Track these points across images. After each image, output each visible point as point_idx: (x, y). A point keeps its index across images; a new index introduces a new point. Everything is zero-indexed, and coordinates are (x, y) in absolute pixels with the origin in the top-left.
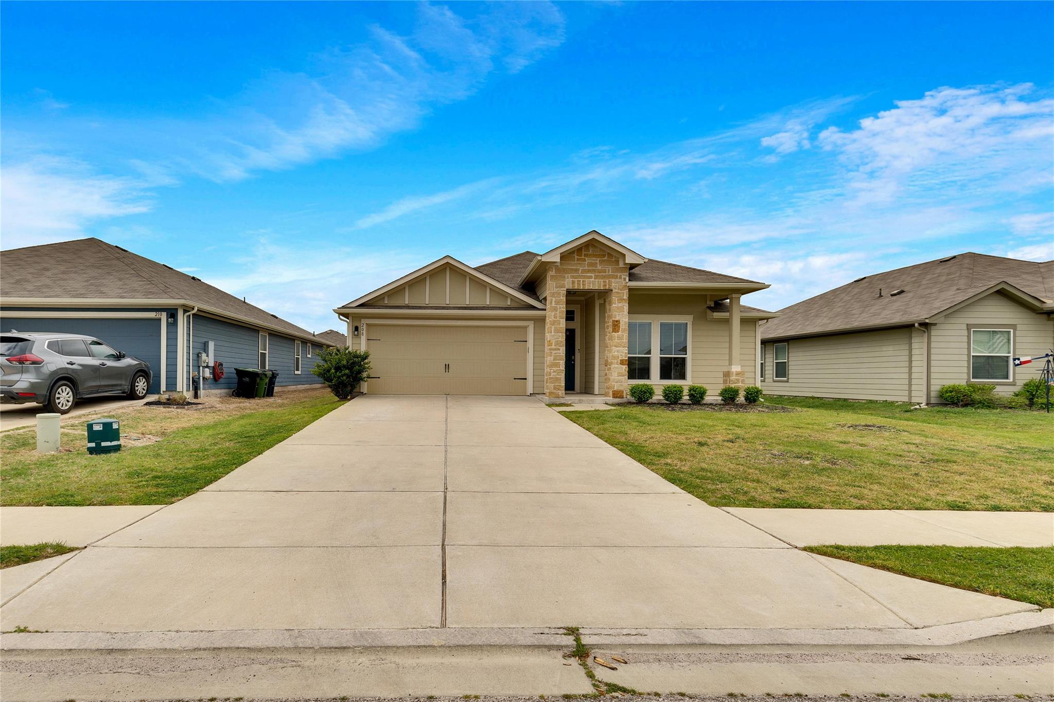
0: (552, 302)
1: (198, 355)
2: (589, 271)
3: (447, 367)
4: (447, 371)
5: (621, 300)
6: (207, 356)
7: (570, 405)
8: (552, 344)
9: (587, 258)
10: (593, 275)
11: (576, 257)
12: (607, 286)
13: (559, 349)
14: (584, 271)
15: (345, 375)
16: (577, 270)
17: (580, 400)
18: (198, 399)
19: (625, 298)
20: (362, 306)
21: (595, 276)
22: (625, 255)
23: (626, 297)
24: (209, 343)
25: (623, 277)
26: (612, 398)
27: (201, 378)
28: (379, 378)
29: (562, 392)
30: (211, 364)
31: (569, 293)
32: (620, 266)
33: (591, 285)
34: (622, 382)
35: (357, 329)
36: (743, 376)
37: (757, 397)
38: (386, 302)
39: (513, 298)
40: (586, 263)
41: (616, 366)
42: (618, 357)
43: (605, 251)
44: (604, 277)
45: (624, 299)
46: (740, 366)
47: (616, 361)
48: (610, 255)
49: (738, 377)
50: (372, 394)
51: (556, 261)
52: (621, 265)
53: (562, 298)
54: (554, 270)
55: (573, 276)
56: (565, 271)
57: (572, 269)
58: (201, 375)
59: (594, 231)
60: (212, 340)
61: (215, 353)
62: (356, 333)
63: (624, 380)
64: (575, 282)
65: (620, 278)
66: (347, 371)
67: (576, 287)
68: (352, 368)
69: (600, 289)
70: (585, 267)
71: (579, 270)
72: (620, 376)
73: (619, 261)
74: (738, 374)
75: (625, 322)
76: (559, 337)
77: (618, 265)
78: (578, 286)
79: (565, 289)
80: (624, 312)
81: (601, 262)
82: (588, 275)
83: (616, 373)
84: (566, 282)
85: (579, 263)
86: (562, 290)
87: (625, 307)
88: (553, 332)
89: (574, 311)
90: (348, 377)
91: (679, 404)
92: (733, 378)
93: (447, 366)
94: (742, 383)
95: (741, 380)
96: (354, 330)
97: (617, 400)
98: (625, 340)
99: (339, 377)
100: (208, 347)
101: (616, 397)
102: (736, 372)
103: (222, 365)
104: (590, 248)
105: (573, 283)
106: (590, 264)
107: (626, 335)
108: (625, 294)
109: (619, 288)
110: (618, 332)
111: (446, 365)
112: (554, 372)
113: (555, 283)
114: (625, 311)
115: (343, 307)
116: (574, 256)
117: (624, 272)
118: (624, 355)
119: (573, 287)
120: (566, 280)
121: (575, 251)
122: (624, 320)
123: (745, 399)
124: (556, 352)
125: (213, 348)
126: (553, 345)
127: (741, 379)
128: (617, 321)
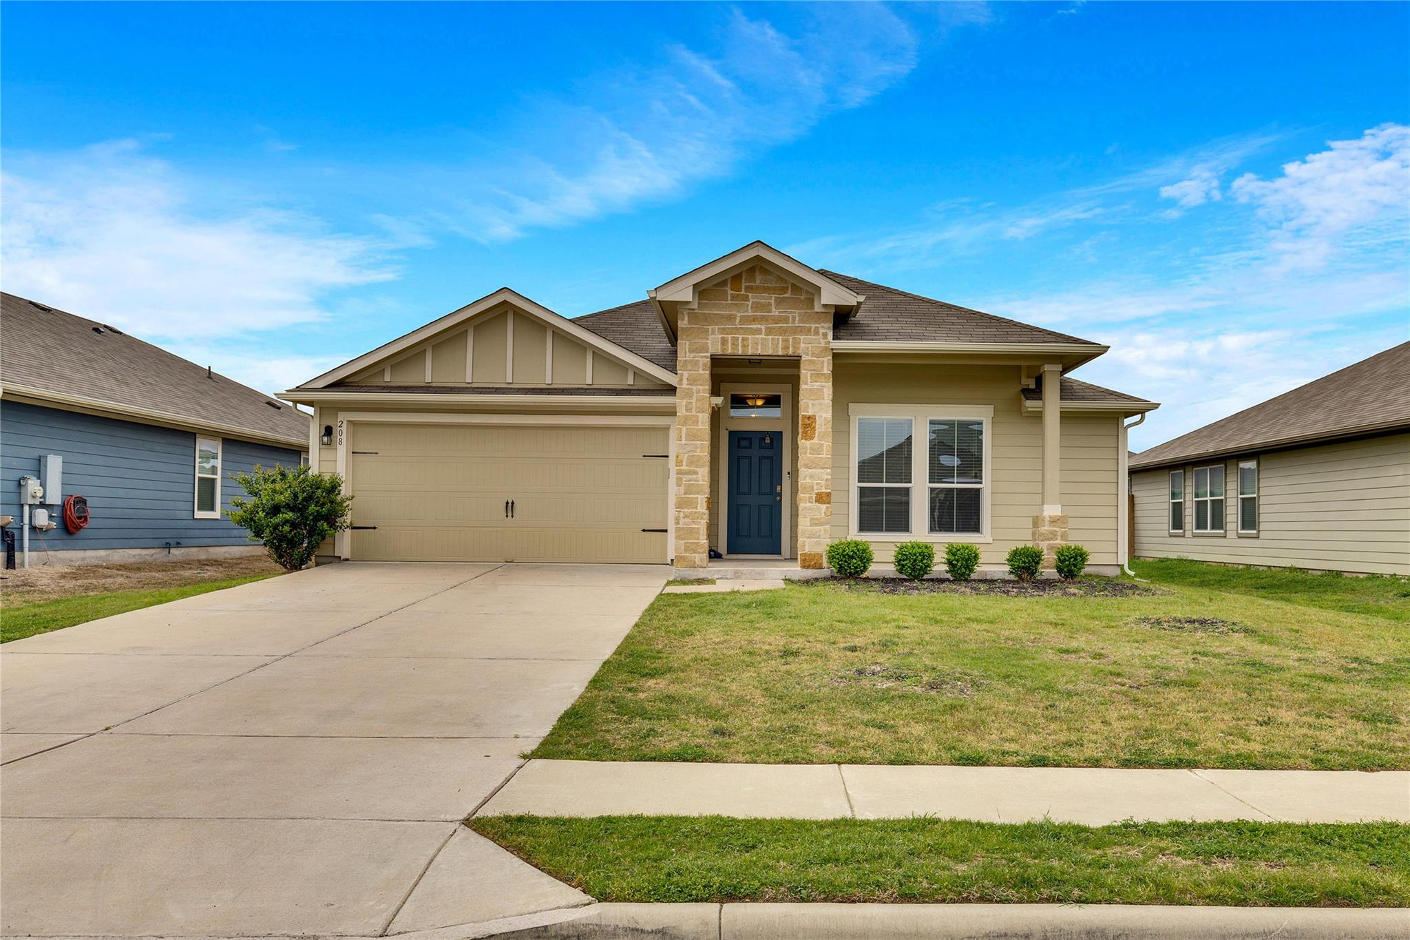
0: (682, 380)
1: (19, 481)
2: (754, 320)
3: (510, 507)
4: (510, 514)
5: (817, 376)
6: (43, 485)
7: (713, 582)
8: (682, 461)
9: (750, 295)
10: (763, 327)
11: (730, 292)
12: (791, 348)
13: (696, 473)
14: (745, 320)
15: (286, 522)
16: (731, 318)
17: (736, 573)
18: (14, 568)
19: (825, 371)
20: (339, 385)
21: (766, 328)
22: (820, 288)
23: (827, 369)
24: (48, 458)
25: (822, 331)
26: (800, 569)
27: (26, 528)
28: (375, 528)
29: (702, 557)
30: (55, 498)
31: (716, 361)
32: (816, 310)
33: (760, 347)
34: (819, 537)
35: (329, 431)
36: (1065, 526)
37: (1075, 566)
38: (387, 378)
39: (638, 373)
40: (750, 303)
41: (808, 505)
42: (812, 488)
43: (786, 282)
44: (783, 331)
45: (823, 374)
46: (1060, 506)
47: (808, 496)
48: (795, 288)
49: (1055, 526)
50: (359, 559)
51: (688, 300)
52: (818, 308)
53: (701, 372)
54: (686, 318)
55: (724, 329)
56: (708, 319)
57: (722, 316)
58: (26, 520)
59: (759, 241)
60: (56, 452)
61: (63, 479)
62: (325, 439)
63: (822, 532)
64: (727, 341)
65: (817, 333)
66: (289, 515)
67: (729, 351)
68: (305, 507)
69: (776, 354)
70: (747, 311)
71: (735, 318)
72: (816, 524)
73: (813, 300)
74: (1054, 521)
75: (825, 419)
76: (697, 448)
77: (813, 307)
78: (732, 349)
79: (709, 355)
80: (823, 398)
81: (779, 302)
82: (751, 326)
83: (808, 519)
84: (709, 342)
85: (736, 304)
86: (702, 357)
87: (825, 390)
88: (683, 437)
89: (779, 397)
90: (294, 526)
91: (928, 580)
92: (1045, 528)
93: (510, 505)
94: (1061, 540)
95: (1059, 533)
96: (323, 432)
97: (810, 573)
98: (826, 454)
99: (276, 527)
100: (46, 467)
101: (808, 567)
102: (1050, 517)
103: (83, 501)
104: (757, 273)
105: (724, 342)
106: (757, 307)
107: (827, 444)
108: (826, 365)
109: (813, 354)
110: (812, 438)
111: (507, 503)
112: (686, 517)
113: (688, 343)
114: (826, 398)
115: (299, 389)
116: (727, 291)
117: (823, 322)
118: (823, 483)
119: (723, 350)
120: (710, 337)
121: (726, 280)
122: (824, 415)
123: (1058, 572)
124: (688, 477)
125: (60, 469)
126: (684, 463)
127: (1060, 531)
128: (809, 418)
